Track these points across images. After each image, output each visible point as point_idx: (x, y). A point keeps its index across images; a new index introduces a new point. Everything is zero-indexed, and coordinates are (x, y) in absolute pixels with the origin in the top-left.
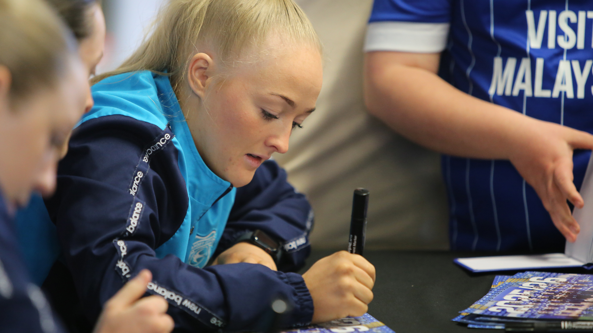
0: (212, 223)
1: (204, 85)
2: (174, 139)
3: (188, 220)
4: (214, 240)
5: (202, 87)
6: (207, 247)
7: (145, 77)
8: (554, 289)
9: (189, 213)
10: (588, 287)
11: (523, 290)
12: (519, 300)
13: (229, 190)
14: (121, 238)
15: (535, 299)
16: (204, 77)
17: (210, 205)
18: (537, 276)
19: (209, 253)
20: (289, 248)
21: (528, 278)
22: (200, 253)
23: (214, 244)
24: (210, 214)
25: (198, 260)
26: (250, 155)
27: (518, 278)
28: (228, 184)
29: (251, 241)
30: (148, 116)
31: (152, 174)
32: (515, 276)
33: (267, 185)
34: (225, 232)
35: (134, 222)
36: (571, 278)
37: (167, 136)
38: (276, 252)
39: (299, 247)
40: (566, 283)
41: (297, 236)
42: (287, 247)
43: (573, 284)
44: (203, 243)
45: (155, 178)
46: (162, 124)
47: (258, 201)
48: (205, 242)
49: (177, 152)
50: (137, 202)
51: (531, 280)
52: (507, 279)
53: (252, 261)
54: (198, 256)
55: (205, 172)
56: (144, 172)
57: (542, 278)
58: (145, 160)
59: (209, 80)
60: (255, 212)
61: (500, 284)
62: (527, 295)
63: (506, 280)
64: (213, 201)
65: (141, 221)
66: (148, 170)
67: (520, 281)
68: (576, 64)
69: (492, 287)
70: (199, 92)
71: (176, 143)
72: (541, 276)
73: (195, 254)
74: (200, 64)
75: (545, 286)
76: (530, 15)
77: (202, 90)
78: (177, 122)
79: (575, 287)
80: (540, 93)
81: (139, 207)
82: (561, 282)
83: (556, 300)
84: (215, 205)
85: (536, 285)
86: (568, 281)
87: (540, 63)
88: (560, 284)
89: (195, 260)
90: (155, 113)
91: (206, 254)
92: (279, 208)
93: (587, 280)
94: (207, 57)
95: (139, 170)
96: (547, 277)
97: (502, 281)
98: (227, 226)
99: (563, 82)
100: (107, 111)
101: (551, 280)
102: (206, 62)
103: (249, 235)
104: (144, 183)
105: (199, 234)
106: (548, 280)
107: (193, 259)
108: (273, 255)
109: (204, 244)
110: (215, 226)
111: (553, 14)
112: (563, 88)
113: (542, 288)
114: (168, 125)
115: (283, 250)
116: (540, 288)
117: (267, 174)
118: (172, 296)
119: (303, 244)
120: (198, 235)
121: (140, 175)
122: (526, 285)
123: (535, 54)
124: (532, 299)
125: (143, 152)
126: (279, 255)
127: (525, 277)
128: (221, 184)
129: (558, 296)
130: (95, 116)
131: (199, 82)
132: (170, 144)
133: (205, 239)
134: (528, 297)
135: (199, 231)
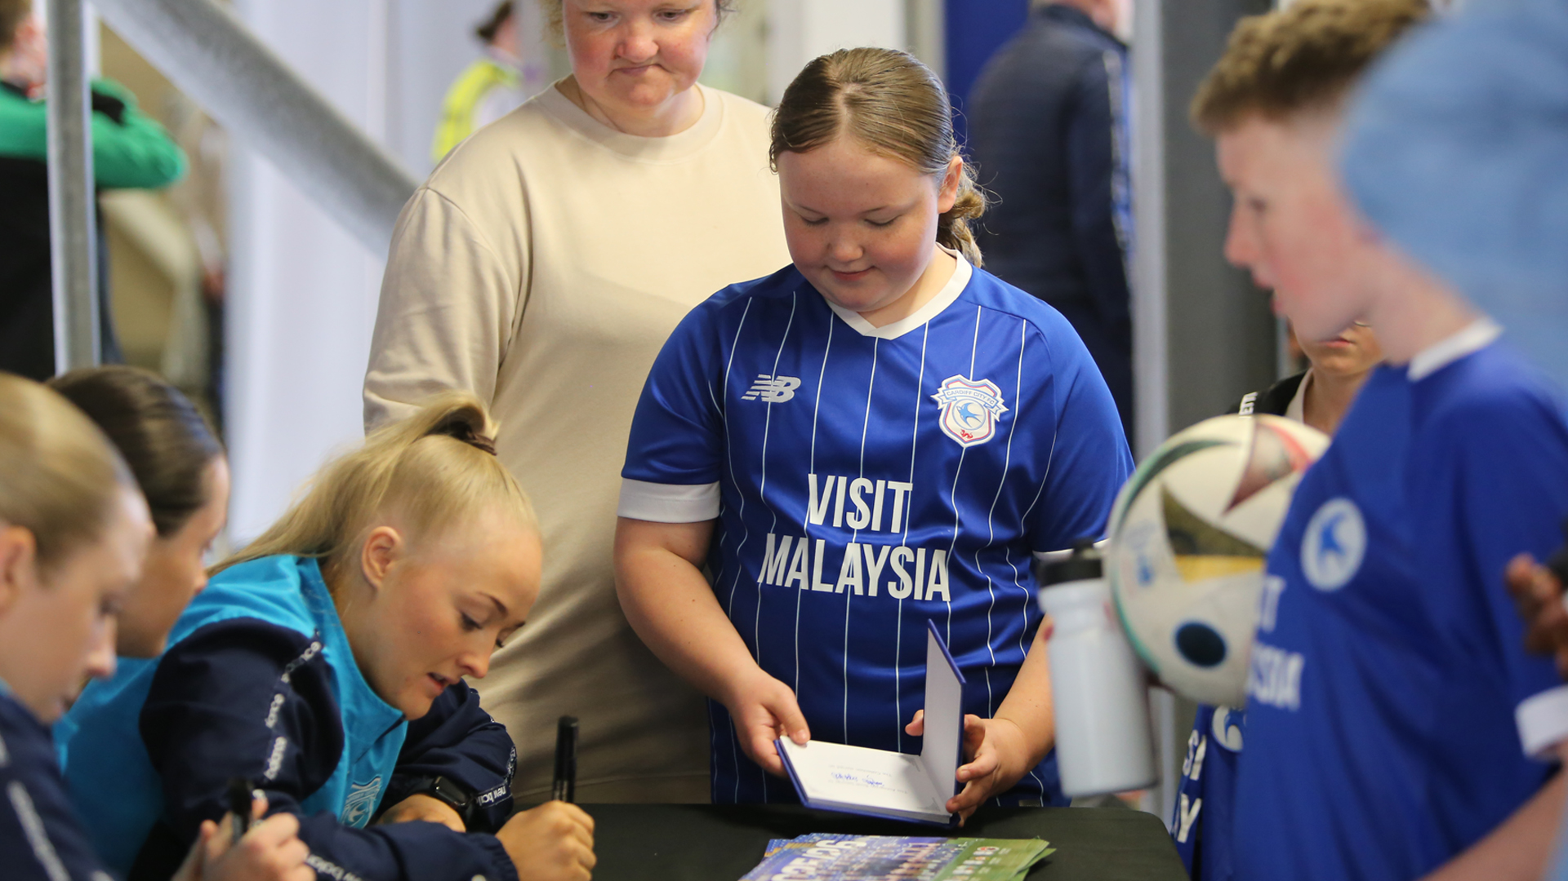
0: (376, 766)
1: (384, 571)
2: (325, 650)
3: (344, 764)
4: (378, 790)
5: (381, 574)
6: (367, 800)
7: (286, 564)
8: (851, 858)
9: (346, 753)
10: (896, 853)
11: (808, 859)
12: (803, 873)
13: (399, 722)
14: (258, 786)
15: (824, 872)
16: (385, 561)
17: (372, 743)
18: (827, 839)
19: (371, 809)
20: (483, 802)
21: (815, 842)
22: (359, 809)
23: (377, 797)
24: (371, 755)
25: (356, 818)
26: (432, 675)
27: (800, 842)
28: (399, 713)
29: (432, 793)
30: (288, 619)
31: (296, 698)
32: (796, 840)
33: (452, 712)
34: (393, 779)
35: (274, 764)
36: (872, 842)
37: (315, 646)
38: (465, 808)
39: (496, 800)
40: (865, 848)
41: (496, 785)
42: (481, 800)
43: (875, 850)
44: (362, 795)
45: (300, 706)
46: (307, 629)
47: (439, 735)
48: (365, 793)
49: (329, 669)
50: (278, 736)
51: (818, 844)
52: (786, 843)
53: (432, 818)
54: (355, 813)
55: (367, 697)
56: (285, 695)
57: (833, 842)
58: (285, 678)
59: (392, 566)
60: (436, 751)
61: (776, 851)
62: (813, 866)
63: (784, 845)
64: (377, 737)
65: (285, 763)
66: (290, 692)
67: (803, 847)
68: (868, 549)
69: (766, 855)
70: (376, 582)
71: (327, 656)
72: (832, 839)
73: (352, 809)
74: (381, 541)
75: (838, 854)
76: (812, 479)
77: (381, 578)
78: (330, 626)
79: (878, 853)
80: (818, 586)
81: (281, 744)
82: (858, 847)
83: (852, 873)
84: (379, 743)
85: (826, 853)
86: (868, 845)
87: (820, 545)
88: (857, 850)
89: (351, 819)
90: (297, 615)
91: (366, 810)
92: (468, 745)
93: (894, 844)
94: (391, 532)
95: (277, 692)
96: (840, 840)
97: (779, 846)
98: (396, 771)
99: (850, 574)
100: (232, 612)
101: (847, 845)
102: (391, 540)
103: (427, 783)
104: (284, 711)
105: (357, 782)
106: (841, 845)
107: (347, 817)
108: (461, 812)
109: (364, 796)
110: (380, 771)
111: (842, 480)
112: (850, 582)
113: (833, 856)
114: (316, 630)
115: (476, 805)
116: (830, 856)
117: (452, 700)
118: (329, 868)
119: (503, 796)
120: (355, 783)
121: (279, 699)
122: (812, 852)
123: (814, 532)
124: (820, 872)
125: (281, 669)
126: (469, 811)
127: (811, 841)
128: (389, 713)
129: (856, 867)
130: (215, 619)
131: (377, 566)
132: (319, 657)
133: (365, 789)
134: (814, 869)
135: (357, 779)
